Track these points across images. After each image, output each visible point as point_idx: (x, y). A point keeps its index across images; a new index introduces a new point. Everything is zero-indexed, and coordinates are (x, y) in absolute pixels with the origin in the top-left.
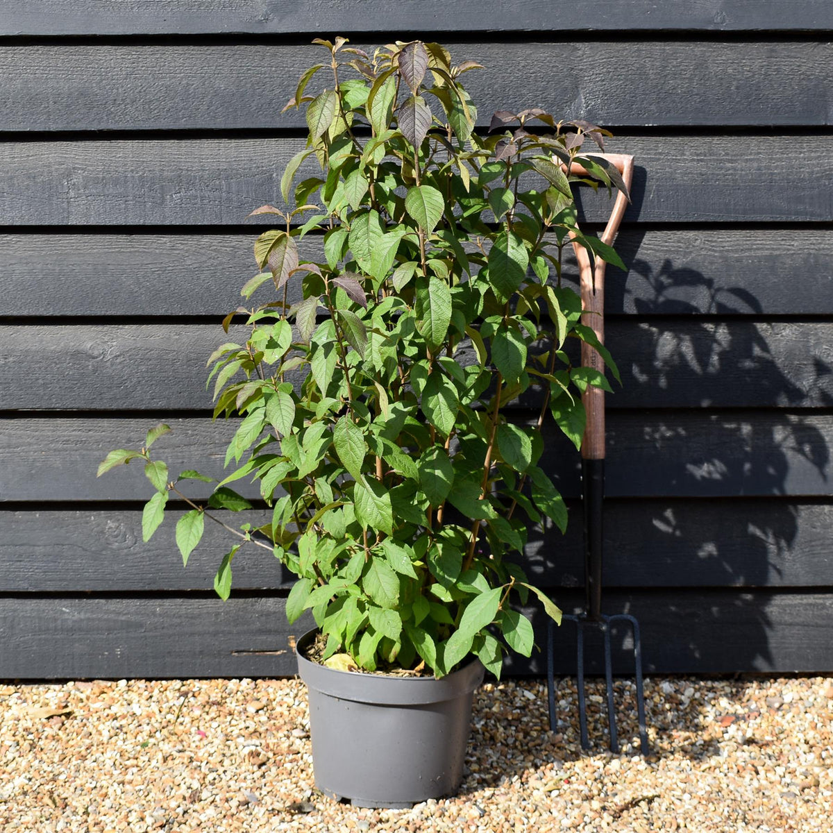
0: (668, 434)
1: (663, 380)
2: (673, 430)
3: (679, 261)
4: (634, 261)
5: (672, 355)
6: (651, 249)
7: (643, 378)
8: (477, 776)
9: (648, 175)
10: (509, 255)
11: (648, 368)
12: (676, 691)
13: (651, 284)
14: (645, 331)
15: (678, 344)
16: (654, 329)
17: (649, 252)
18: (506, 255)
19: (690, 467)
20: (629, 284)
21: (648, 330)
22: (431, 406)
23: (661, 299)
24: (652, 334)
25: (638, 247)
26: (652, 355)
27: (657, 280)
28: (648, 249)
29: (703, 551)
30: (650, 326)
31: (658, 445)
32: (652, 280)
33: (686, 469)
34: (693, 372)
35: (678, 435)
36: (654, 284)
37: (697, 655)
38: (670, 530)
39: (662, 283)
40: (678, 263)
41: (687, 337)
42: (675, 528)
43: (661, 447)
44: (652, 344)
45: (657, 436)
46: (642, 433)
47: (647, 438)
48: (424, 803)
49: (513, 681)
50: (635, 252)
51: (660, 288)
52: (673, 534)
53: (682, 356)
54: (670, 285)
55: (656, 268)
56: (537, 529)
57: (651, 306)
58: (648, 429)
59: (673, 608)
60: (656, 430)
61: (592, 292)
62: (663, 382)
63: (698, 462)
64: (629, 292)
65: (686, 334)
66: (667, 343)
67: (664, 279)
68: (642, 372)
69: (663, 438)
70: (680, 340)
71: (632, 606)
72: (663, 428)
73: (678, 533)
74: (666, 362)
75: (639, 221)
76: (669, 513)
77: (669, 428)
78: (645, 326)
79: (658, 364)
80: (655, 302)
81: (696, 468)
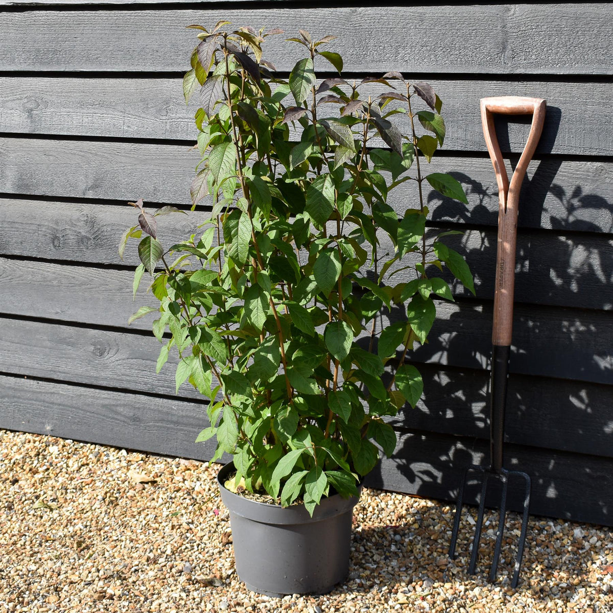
0: (582, 328)
1: (574, 285)
2: (585, 326)
3: (587, 187)
4: (551, 185)
5: (583, 265)
6: (565, 176)
7: (558, 282)
8: (358, 581)
9: (563, 115)
10: (324, 193)
11: (563, 274)
12: (584, 538)
13: (563, 205)
14: (562, 242)
15: (588, 256)
16: (570, 242)
17: (564, 178)
18: (321, 194)
19: (596, 358)
20: (546, 205)
21: (566, 243)
22: (251, 307)
23: (571, 219)
24: (568, 246)
25: (555, 174)
26: (567, 264)
27: (568, 202)
28: (563, 176)
29: (608, 428)
30: (567, 239)
31: (573, 337)
32: (565, 202)
33: (593, 359)
34: (598, 280)
35: (589, 330)
36: (566, 205)
37: (605, 511)
38: (583, 407)
39: (572, 205)
40: (587, 190)
41: (596, 251)
42: (587, 406)
43: (576, 339)
44: (567, 254)
45: (572, 329)
46: (560, 326)
47: (565, 330)
48: (290, 596)
49: (467, 507)
50: (552, 178)
51: (571, 209)
52: (586, 410)
53: (590, 266)
54: (579, 207)
55: (569, 192)
56: (481, 392)
57: (563, 223)
58: (566, 323)
59: (588, 470)
60: (572, 324)
61: (504, 211)
62: (574, 287)
63: (603, 355)
64: (546, 210)
65: (595, 248)
66: (579, 255)
67: (576, 202)
68: (558, 276)
69: (577, 331)
70: (590, 253)
71: (555, 463)
72: (578, 323)
73: (589, 410)
74: (577, 270)
75: (552, 153)
76: (583, 394)
77: (583, 324)
78: (563, 239)
79: (571, 271)
80: (566, 220)
81: (602, 360)
